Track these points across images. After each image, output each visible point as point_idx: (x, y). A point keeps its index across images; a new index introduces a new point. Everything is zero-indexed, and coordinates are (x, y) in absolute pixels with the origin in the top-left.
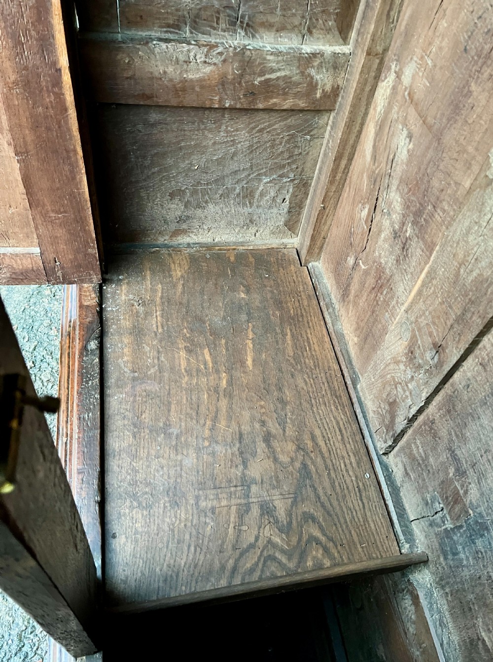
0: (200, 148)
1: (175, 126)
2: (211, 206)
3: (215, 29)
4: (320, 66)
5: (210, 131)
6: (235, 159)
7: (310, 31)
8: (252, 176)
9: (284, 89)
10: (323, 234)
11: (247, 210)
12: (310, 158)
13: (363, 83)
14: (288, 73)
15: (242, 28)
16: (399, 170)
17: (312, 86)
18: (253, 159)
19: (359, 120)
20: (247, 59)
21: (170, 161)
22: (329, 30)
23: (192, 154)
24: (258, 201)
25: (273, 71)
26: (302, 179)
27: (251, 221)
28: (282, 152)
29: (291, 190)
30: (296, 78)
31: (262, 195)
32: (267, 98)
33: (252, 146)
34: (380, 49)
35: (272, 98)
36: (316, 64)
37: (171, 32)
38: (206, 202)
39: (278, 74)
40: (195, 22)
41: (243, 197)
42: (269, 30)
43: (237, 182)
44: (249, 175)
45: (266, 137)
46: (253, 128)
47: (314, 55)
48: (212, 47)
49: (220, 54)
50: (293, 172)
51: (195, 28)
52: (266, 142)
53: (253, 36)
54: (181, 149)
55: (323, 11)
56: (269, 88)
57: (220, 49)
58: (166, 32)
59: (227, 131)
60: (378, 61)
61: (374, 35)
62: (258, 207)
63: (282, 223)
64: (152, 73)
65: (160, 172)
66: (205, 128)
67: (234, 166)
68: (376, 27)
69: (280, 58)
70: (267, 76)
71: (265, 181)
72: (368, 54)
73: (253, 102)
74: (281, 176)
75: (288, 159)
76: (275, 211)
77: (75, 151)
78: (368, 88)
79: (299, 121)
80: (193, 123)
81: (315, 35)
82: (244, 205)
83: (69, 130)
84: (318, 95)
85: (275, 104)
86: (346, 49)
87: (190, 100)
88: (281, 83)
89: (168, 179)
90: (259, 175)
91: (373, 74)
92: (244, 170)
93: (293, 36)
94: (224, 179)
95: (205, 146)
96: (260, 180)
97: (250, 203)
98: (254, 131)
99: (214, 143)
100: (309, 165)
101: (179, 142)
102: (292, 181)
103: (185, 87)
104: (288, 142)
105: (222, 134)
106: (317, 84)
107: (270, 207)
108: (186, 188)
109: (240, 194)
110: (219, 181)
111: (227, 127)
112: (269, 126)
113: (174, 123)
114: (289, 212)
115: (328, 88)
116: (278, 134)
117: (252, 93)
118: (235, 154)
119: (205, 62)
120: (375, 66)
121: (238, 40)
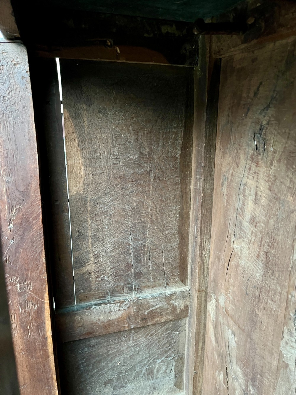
0: (120, 353)
1: (105, 344)
2: (129, 385)
3: (122, 294)
4: (176, 298)
5: (125, 342)
6: (140, 353)
7: (168, 284)
8: (150, 362)
9: (160, 313)
10: (199, 389)
11: (151, 382)
12: (180, 343)
13: (200, 305)
14: (161, 305)
15: (135, 290)
16: (234, 353)
17: (174, 308)
18: (149, 351)
19: (203, 321)
20: (140, 304)
21: (103, 364)
22: (176, 282)
23: (114, 358)
24: (157, 375)
25: (153, 306)
26: (179, 356)
27: (154, 388)
28: (165, 344)
29: (174, 364)
30: (166, 306)
31: (158, 371)
32: (152, 319)
33: (148, 344)
34: (204, 288)
35: (155, 318)
36: (174, 298)
37: (101, 300)
38: (126, 383)
39: (156, 307)
40: (113, 293)
41: (147, 375)
42: (148, 288)
43: (143, 367)
44: (149, 361)
45: (155, 337)
46: (147, 335)
47: (172, 295)
48: (121, 302)
49: (126, 305)
50: (173, 353)
51: (112, 296)
52: (155, 341)
53: (141, 292)
54: (109, 355)
55: (172, 275)
56: (152, 314)
57: (126, 303)
58: (99, 300)
59: (133, 340)
60: (204, 293)
61: (199, 283)
62: (157, 378)
63: (172, 385)
64: (92, 321)
65: (98, 371)
66: (122, 341)
67: (140, 358)
68: (199, 280)
69: (156, 300)
70: (151, 309)
71: (158, 362)
72: (199, 291)
73: (146, 322)
74: (167, 357)
75: (169, 347)
76: (167, 378)
77: (52, 378)
78: (203, 306)
79: (171, 325)
80: (115, 340)
81: (171, 285)
82: (149, 379)
83: (49, 367)
84: (178, 312)
85: (157, 321)
86: (187, 288)
87: (113, 329)
88: (159, 311)
89: (103, 375)
90: (154, 359)
91: (203, 299)
92: (145, 358)
93: (160, 288)
94: (135, 367)
95: (122, 351)
96: (156, 362)
97: (152, 377)
98: (148, 336)
99: (127, 348)
100: (181, 347)
101: (108, 352)
102: (174, 358)
103: (109, 324)
104: (167, 337)
105: (131, 342)
106: (176, 307)
107: (164, 377)
108: (114, 378)
109: (145, 373)
110: (133, 368)
111: (133, 337)
112: (155, 332)
113: (105, 342)
114: (175, 377)
115: (182, 307)
116: (161, 335)
117: (145, 319)
118: (139, 351)
119: (119, 310)
120: (204, 296)
121: (135, 295)
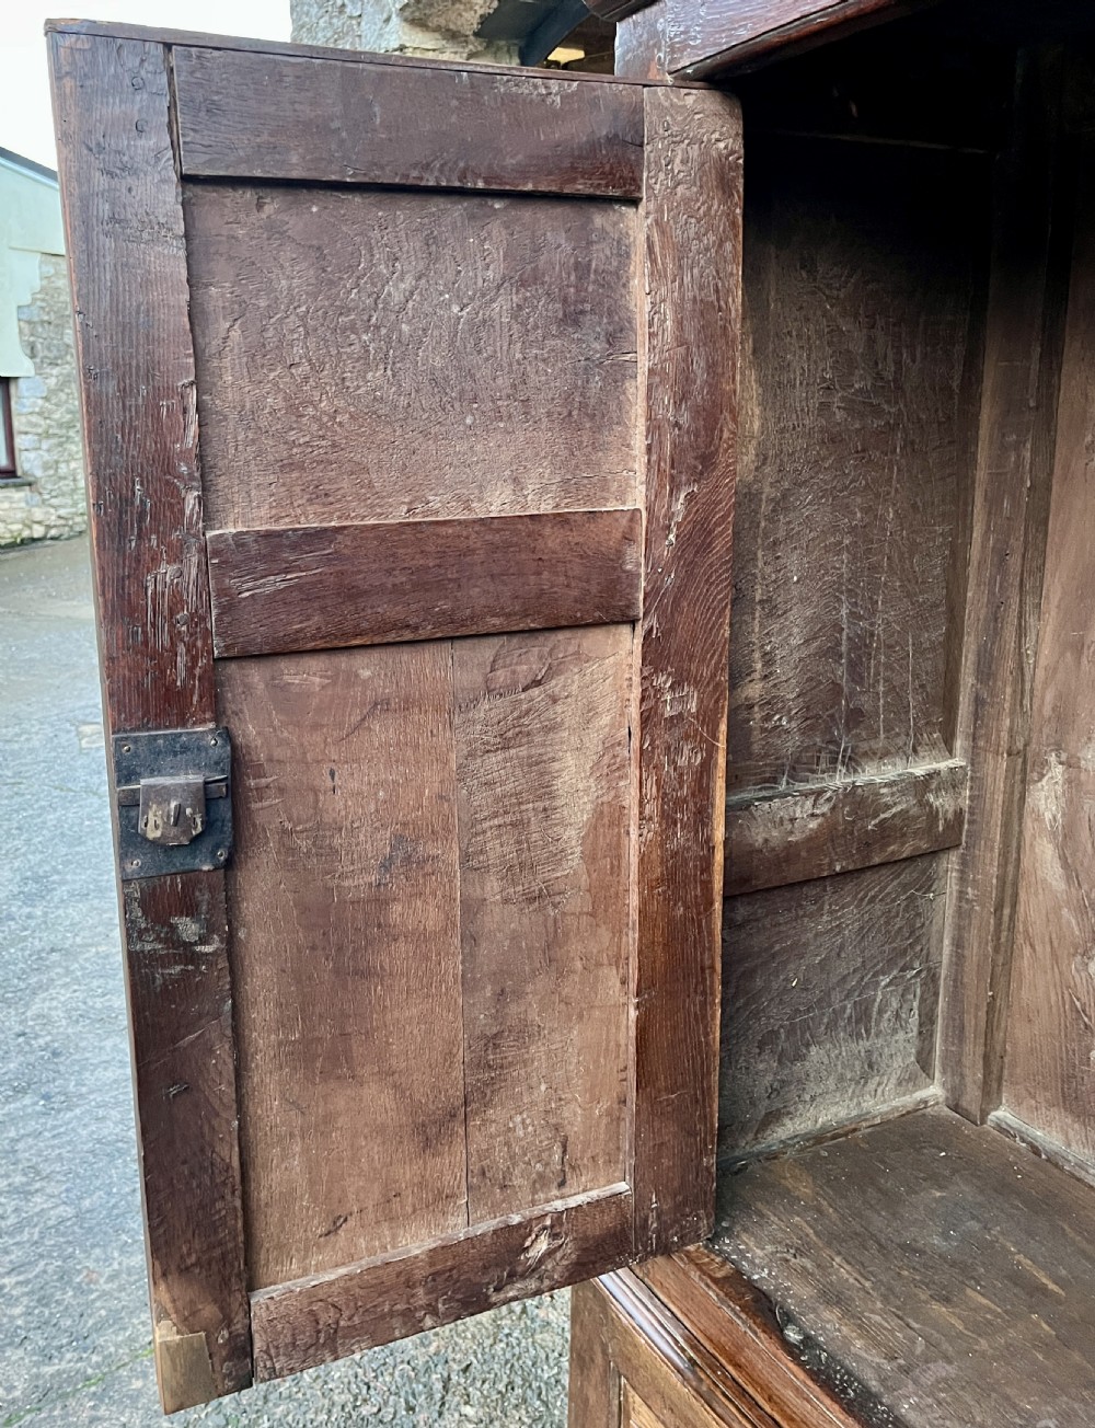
0: (798, 950)
1: (767, 922)
2: (814, 1050)
3: (813, 772)
4: (938, 789)
5: (811, 915)
6: (843, 955)
7: (916, 751)
8: (866, 980)
9: (902, 829)
11: (864, 1044)
12: (935, 928)
13: (1009, 792)
14: (904, 806)
15: (843, 763)
17: (933, 816)
18: (865, 948)
20: (858, 799)
21: (759, 982)
22: (934, 745)
23: (785, 963)
24: (877, 1024)
25: (888, 807)
26: (929, 969)
27: (871, 1066)
28: (900, 928)
29: (918, 991)
30: (914, 811)
31: (881, 1012)
32: (883, 847)
33: (862, 928)
34: (1020, 745)
35: (889, 846)
36: (933, 787)
37: (765, 788)
38: (808, 1045)
39: (894, 810)
40: (794, 768)
41: (857, 1023)
42: (872, 759)
43: (847, 997)
44: (862, 979)
45: (878, 908)
46: (862, 899)
47: (930, 776)
48: (819, 793)
49: (829, 800)
50: (918, 958)
51: (793, 778)
52: (879, 918)
53: (855, 769)
54: (774, 956)
55: (927, 723)
56: (884, 832)
57: (828, 794)
58: (760, 790)
59: (831, 912)
62: (877, 1036)
63: (912, 1059)
64: (751, 845)
65: (747, 1004)
66: (804, 916)
67: (842, 968)
69: (895, 789)
70: (882, 816)
71: (883, 983)
72: (1009, 754)
73: (868, 857)
74: (903, 970)
75: (908, 938)
76: (901, 1036)
78: (1016, 797)
79: (915, 875)
80: (789, 910)
81: (920, 752)
82: (859, 1036)
84: (941, 828)
85: (893, 853)
87: (795, 872)
88: (897, 821)
89: (756, 1015)
90: (873, 976)
91: (1018, 777)
92: (854, 971)
93: (896, 760)
94: (829, 996)
95: (804, 944)
96: (878, 983)
97: (866, 1031)
98: (864, 903)
99: (816, 935)
100: (933, 941)
101: (772, 947)
102: (918, 974)
103: (788, 855)
104: (906, 909)
105: (825, 918)
106: (937, 811)
107: (894, 1032)
108: (781, 1026)
109: (851, 1017)
110: (824, 1001)
111: (830, 905)
112: (880, 891)
113: (767, 916)
114: (919, 1033)
115: (950, 816)
116: (894, 900)
117: (866, 845)
118: (842, 947)
119: (813, 814)
121: (839, 780)
